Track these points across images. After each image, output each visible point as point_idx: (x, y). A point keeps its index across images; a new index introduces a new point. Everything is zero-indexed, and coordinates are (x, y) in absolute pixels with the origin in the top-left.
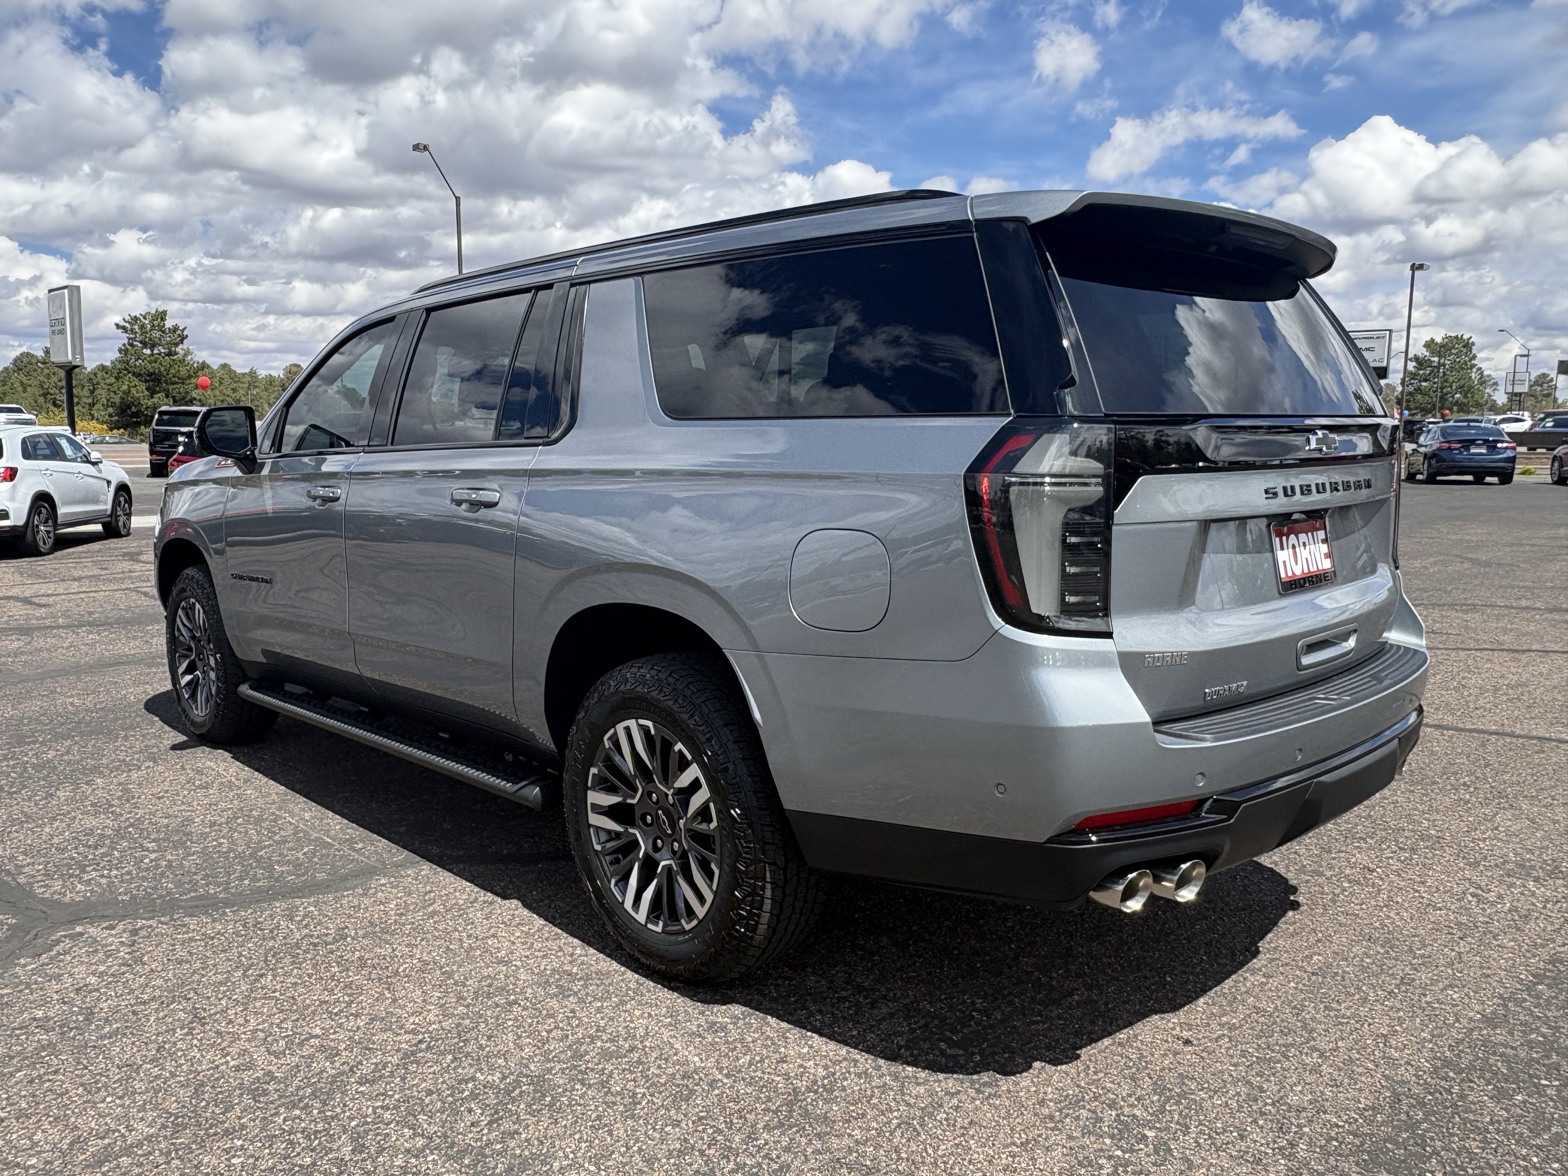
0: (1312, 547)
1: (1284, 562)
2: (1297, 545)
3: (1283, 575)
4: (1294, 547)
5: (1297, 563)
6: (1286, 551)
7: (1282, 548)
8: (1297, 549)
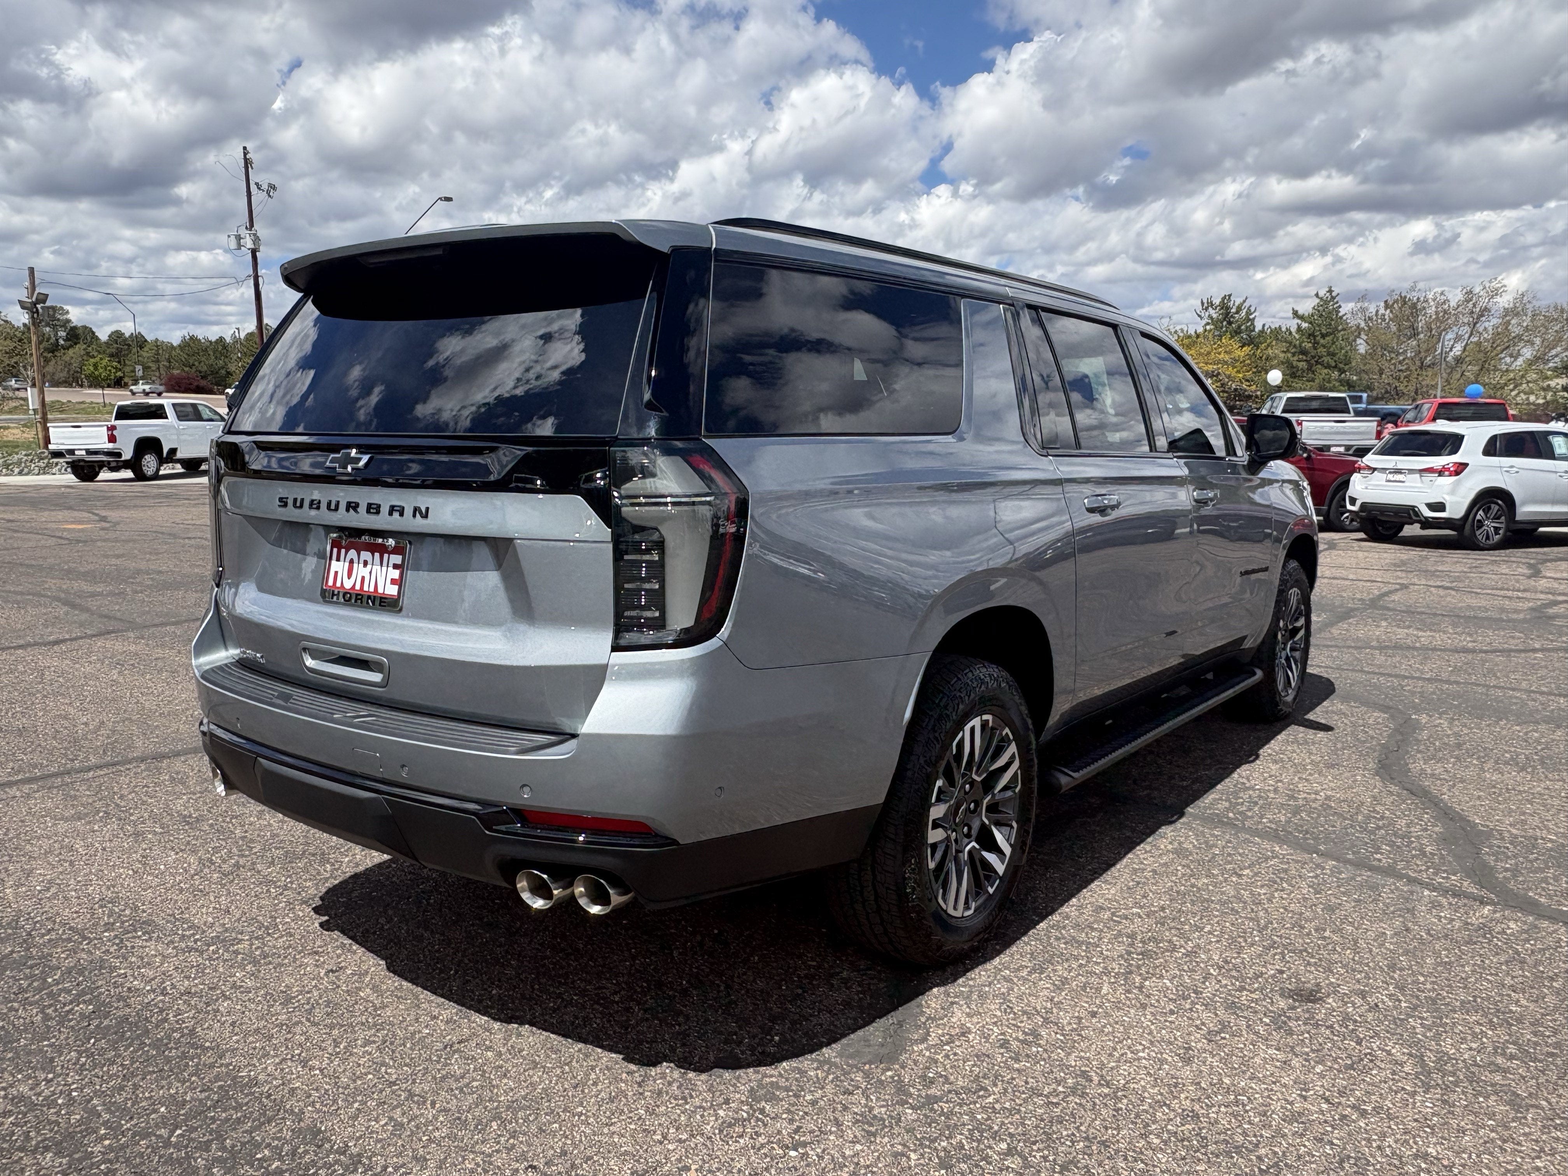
0: (377, 568)
1: (336, 573)
2: (356, 560)
3: (331, 583)
4: (352, 562)
5: (349, 577)
6: (341, 563)
7: (338, 560)
8: (355, 565)
